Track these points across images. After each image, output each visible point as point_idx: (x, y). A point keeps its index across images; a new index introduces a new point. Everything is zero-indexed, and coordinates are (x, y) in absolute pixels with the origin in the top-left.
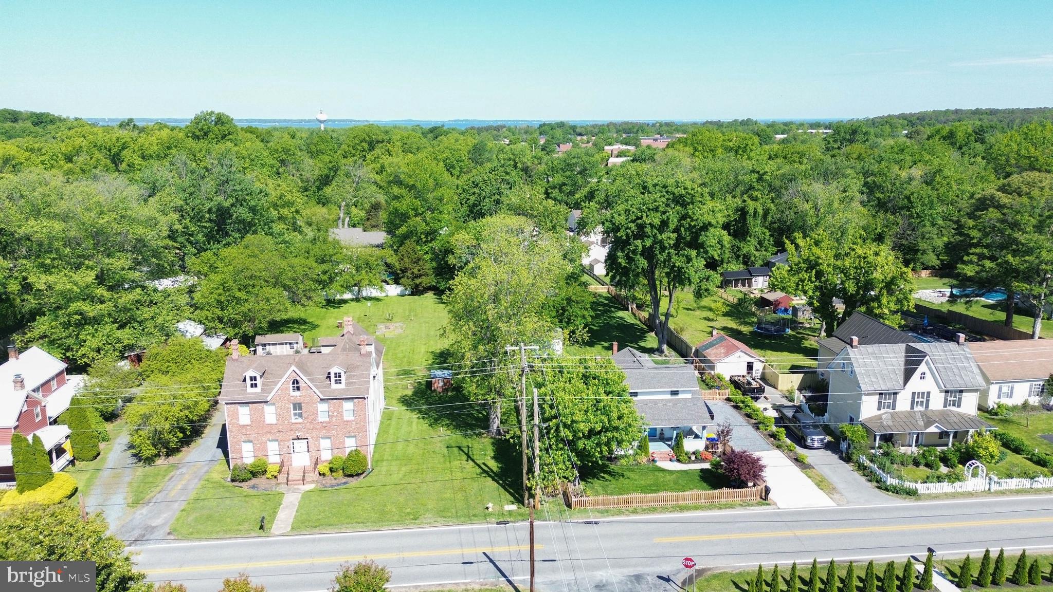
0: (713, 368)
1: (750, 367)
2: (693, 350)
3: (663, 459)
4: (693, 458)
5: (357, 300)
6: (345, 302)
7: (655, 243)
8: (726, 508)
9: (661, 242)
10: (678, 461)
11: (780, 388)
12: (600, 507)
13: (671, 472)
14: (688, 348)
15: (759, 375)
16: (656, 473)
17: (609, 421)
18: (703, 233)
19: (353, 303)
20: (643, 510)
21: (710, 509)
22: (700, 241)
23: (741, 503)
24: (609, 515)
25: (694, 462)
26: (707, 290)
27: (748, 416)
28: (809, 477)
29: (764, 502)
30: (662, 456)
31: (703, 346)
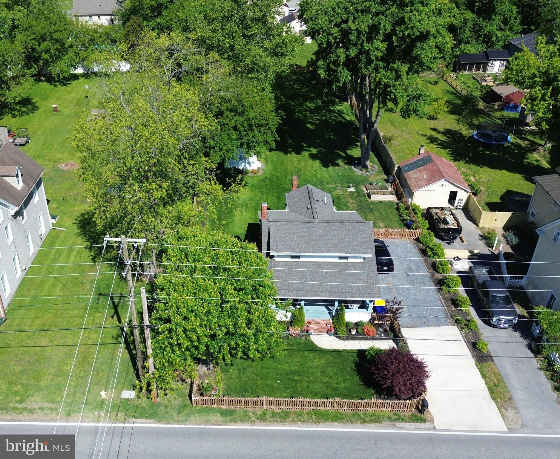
0: (411, 195)
1: (453, 196)
2: (396, 168)
3: (319, 331)
4: (354, 332)
5: (86, 76)
6: (75, 77)
7: (361, 52)
8: (371, 421)
9: (368, 52)
10: (336, 334)
11: (481, 225)
12: (225, 407)
13: (323, 352)
14: (392, 164)
15: (462, 205)
16: (306, 353)
17: (235, 325)
18: (418, 44)
19: (82, 80)
20: (274, 415)
21: (352, 423)
22: (414, 54)
23: (391, 415)
24: (231, 421)
25: (354, 338)
26: (415, 111)
27: (434, 267)
28: (483, 376)
29: (419, 415)
30: (320, 326)
31: (407, 165)
